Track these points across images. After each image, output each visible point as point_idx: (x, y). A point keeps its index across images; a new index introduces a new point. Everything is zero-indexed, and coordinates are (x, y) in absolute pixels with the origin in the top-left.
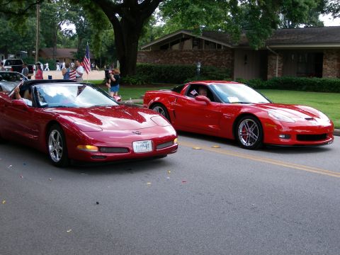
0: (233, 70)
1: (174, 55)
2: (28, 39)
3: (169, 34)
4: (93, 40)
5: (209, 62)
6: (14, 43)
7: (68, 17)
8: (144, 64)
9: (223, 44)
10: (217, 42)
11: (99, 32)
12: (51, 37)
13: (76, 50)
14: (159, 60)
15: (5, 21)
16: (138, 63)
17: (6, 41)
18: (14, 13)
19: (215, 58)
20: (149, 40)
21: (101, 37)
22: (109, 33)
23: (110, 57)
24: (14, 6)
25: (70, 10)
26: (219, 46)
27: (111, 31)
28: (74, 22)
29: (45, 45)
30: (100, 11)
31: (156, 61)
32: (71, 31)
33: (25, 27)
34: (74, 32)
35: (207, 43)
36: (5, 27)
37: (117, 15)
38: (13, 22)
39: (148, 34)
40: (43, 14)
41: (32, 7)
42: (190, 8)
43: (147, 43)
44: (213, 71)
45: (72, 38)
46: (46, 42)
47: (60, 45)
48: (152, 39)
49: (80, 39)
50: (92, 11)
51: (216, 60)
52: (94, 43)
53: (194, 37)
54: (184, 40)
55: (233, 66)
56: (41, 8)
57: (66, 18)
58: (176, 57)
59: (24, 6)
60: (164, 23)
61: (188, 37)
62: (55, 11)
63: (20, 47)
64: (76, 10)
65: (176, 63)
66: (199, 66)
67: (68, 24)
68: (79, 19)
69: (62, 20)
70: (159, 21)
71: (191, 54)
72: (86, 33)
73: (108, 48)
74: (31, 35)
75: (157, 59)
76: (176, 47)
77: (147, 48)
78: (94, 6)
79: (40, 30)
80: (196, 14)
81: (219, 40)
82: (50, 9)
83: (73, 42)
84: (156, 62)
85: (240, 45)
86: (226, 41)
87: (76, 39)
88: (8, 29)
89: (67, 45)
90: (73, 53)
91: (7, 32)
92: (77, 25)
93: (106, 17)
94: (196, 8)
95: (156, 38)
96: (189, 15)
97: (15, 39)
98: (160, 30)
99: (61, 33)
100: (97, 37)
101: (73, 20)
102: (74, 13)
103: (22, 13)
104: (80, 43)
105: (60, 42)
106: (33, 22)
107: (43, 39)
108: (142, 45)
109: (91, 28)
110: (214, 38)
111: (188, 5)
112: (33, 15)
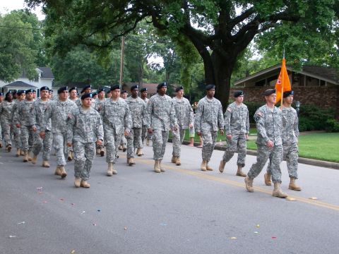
2: (111, 73)
3: (267, 69)
4: (181, 75)
5: (311, 100)
6: (98, 77)
7: (156, 49)
9: (326, 80)
10: (320, 78)
11: (188, 66)
12: (136, 71)
14: (255, 98)
15: (88, 54)
17: (89, 75)
18: (98, 46)
19: (318, 96)
20: (244, 75)
21: (191, 71)
22: (199, 68)
24: (98, 37)
25: (157, 42)
26: (323, 83)
27: (201, 66)
28: (162, 55)
29: (130, 79)
30: (189, 43)
31: (251, 99)
32: (158, 65)
33: (108, 61)
34: (162, 65)
35: (309, 79)
36: (88, 60)
37: (208, 48)
38: (97, 54)
39: (242, 68)
40: (129, 46)
41: (116, 39)
42: (289, 40)
43: (242, 79)
44: (315, 110)
45: (160, 72)
46: (131, 76)
47: (146, 80)
48: (247, 73)
49: (168, 74)
50: (181, 43)
51: (319, 99)
52: (183, 78)
53: (293, 73)
56: (126, 39)
57: (153, 51)
59: (109, 38)
60: (260, 57)
62: (141, 42)
63: (103, 81)
64: (163, 41)
66: (299, 106)
67: (155, 57)
68: (167, 51)
69: (149, 53)
70: (255, 54)
72: (174, 66)
73: (198, 83)
74: (116, 68)
75: (252, 97)
76: (273, 83)
77: (241, 84)
78: (183, 38)
79: (125, 63)
80: (295, 46)
81: (322, 76)
82: (137, 41)
83: (160, 76)
86: (330, 77)
87: (164, 73)
88: (91, 62)
89: (154, 79)
91: (90, 66)
92: (165, 58)
93: (195, 50)
94: (296, 41)
95: (252, 73)
96: (288, 47)
97: (98, 73)
98: (256, 65)
99: (148, 67)
100: (186, 72)
101: (161, 52)
102: (162, 45)
103: (106, 46)
104: (168, 78)
105: (145, 76)
106: (117, 55)
107: (128, 73)
108: (236, 81)
109: (180, 62)
110: (317, 74)
111: (287, 37)
112: (118, 47)
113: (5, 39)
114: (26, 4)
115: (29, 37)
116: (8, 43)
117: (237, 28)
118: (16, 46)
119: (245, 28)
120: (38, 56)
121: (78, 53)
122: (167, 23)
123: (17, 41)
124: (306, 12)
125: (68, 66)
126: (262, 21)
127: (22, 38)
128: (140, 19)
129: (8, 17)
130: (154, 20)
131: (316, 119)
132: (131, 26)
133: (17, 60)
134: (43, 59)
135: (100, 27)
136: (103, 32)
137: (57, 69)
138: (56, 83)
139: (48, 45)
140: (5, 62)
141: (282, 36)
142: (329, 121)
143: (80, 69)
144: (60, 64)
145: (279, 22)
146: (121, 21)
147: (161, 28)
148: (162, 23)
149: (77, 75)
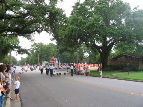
0: (138, 65)
1: (119, 61)
2: (75, 58)
3: (117, 55)
4: (94, 58)
7: (86, 51)
8: (110, 64)
9: (135, 57)
11: (95, 55)
12: (82, 57)
13: (89, 61)
15: (69, 53)
16: (108, 64)
17: (69, 59)
18: (71, 51)
19: (132, 61)
20: (110, 57)
21: (96, 57)
22: (98, 56)
23: (99, 62)
24: (71, 49)
25: (87, 49)
26: (134, 58)
28: (88, 53)
30: (96, 49)
32: (87, 56)
33: (74, 55)
34: (88, 56)
35: (129, 57)
37: (101, 50)
38: (71, 53)
39: (110, 55)
40: (79, 51)
41: (76, 49)
42: (124, 46)
44: (132, 65)
45: (88, 58)
46: (80, 59)
48: (111, 57)
50: (93, 49)
53: (125, 55)
54: (122, 56)
55: (138, 63)
56: (78, 49)
58: (120, 62)
59: (74, 49)
60: (115, 52)
61: (123, 56)
64: (89, 49)
65: (120, 64)
66: (128, 64)
70: (113, 51)
71: (124, 60)
72: (92, 56)
73: (98, 60)
76: (119, 59)
77: (111, 59)
79: (78, 55)
80: (126, 48)
81: (133, 56)
82: (81, 49)
84: (113, 64)
85: (141, 57)
87: (89, 58)
88: (69, 56)
89: (86, 59)
90: (88, 62)
92: (89, 54)
93: (97, 51)
94: (126, 46)
95: (113, 56)
96: (124, 48)
97: (72, 58)
98: (113, 54)
99: (85, 56)
100: (95, 57)
101: (88, 52)
103: (73, 51)
105: (84, 59)
106: (76, 53)
108: (109, 59)
109: (93, 54)
110: (132, 55)
111: (123, 45)
112: (76, 51)
113: (47, 51)
114: (51, 40)
115: (53, 50)
116: (48, 52)
117: (108, 44)
118: (50, 52)
119: (110, 44)
120: (56, 55)
121: (66, 53)
122: (89, 44)
123: (50, 51)
124: (128, 38)
125: (64, 57)
126: (116, 41)
127: (51, 50)
128: (82, 43)
129: (48, 45)
130: (86, 43)
131: (132, 68)
132: (79, 45)
133: (50, 56)
134: (57, 56)
135: (71, 46)
136: (72, 47)
137: (61, 58)
138: (61, 62)
139: (58, 51)
140: (47, 57)
141: (122, 45)
142: (136, 68)
143: (67, 58)
144: (62, 57)
145: (120, 41)
146: (77, 44)
147: (87, 45)
148: (88, 44)
149: (66, 59)
